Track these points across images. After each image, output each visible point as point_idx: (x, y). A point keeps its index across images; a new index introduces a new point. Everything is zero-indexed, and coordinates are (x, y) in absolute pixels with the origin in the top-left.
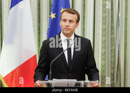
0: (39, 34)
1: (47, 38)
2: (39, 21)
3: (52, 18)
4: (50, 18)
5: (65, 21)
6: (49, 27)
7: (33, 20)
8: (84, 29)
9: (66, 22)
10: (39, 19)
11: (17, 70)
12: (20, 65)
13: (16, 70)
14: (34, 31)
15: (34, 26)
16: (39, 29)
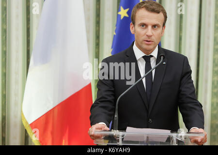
0: (98, 45)
1: (112, 53)
2: (98, 23)
3: (122, 17)
4: (119, 16)
5: (144, 27)
6: (115, 34)
7: (87, 20)
8: (180, 39)
9: (146, 28)
10: (98, 19)
11: (56, 111)
12: (61, 102)
13: (53, 112)
14: (88, 40)
15: (88, 32)
16: (98, 37)
